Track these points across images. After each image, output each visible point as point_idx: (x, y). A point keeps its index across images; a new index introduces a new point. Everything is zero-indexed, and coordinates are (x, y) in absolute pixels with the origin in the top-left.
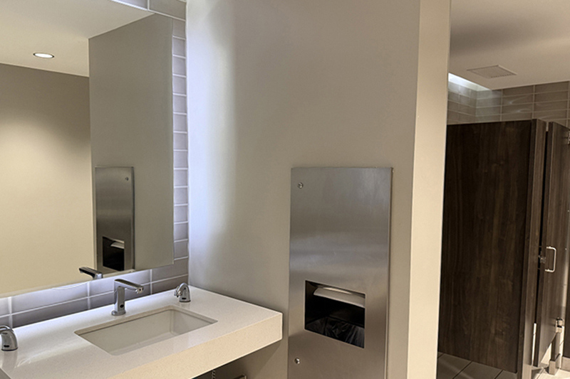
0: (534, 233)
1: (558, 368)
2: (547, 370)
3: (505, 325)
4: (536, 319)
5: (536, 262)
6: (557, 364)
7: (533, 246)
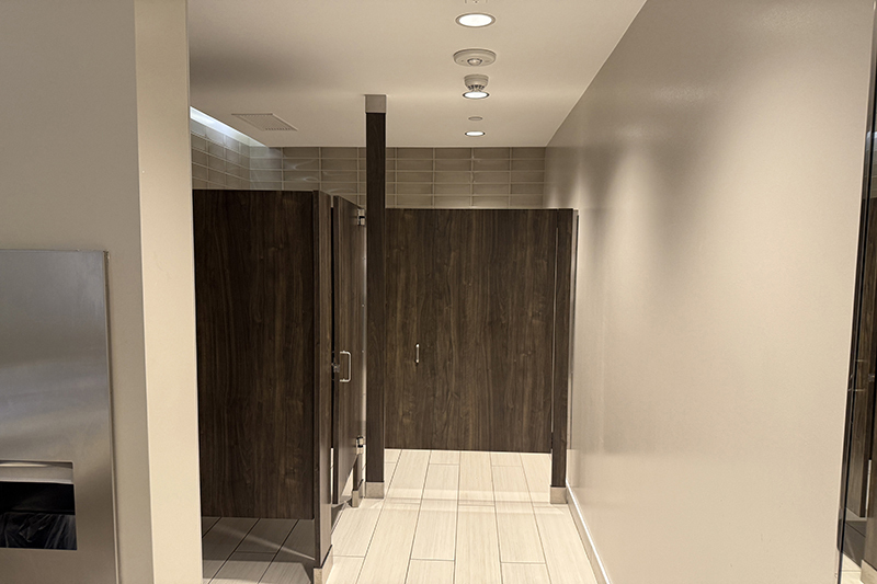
0: (325, 335)
1: (361, 497)
2: (350, 503)
3: (297, 460)
4: (333, 443)
5: (329, 372)
6: (360, 493)
7: (324, 353)
